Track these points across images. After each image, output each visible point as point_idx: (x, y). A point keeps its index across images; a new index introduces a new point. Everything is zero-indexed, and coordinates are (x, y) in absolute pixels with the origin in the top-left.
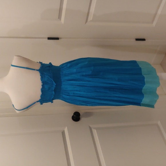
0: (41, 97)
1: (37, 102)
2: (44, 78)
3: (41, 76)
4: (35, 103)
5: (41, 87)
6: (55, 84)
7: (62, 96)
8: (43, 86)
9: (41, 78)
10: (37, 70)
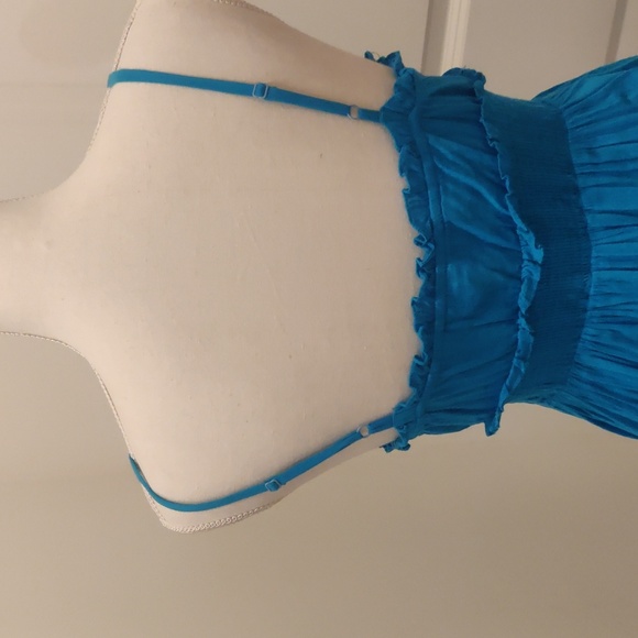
0: (412, 383)
1: (377, 426)
2: (431, 193)
3: (404, 169)
4: (353, 437)
5: (412, 285)
6: (539, 255)
7: (591, 370)
8: (426, 269)
9: (407, 195)
10: (368, 115)
